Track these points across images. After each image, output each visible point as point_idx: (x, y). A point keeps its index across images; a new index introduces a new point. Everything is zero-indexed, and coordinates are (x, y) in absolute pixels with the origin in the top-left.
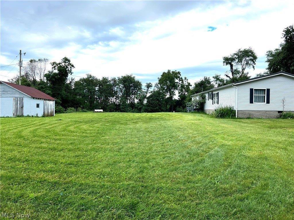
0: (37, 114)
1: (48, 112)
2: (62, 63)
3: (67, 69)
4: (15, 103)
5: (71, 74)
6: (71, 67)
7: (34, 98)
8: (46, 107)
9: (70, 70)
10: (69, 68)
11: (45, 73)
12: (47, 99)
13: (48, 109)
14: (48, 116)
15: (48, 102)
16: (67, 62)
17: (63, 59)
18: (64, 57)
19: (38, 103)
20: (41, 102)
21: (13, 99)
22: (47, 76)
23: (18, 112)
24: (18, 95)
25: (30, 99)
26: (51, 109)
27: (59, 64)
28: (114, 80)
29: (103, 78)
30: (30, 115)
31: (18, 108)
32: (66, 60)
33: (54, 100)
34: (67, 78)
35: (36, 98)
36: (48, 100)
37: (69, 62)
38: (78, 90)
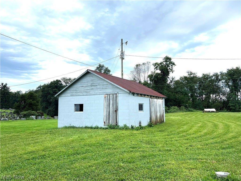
0: (140, 123)
1: (157, 117)
2: (163, 62)
3: (168, 68)
4: (106, 104)
5: (173, 72)
6: (172, 66)
7: (133, 94)
8: (153, 110)
9: (171, 68)
10: (170, 66)
11: (148, 75)
12: (153, 96)
13: (156, 113)
14: (156, 123)
15: (155, 100)
16: (168, 60)
17: (165, 58)
18: (165, 57)
19: (141, 102)
20: (145, 101)
21: (103, 96)
22: (150, 77)
23: (111, 118)
24: (110, 91)
25: (127, 95)
26: (160, 112)
27: (161, 63)
28: (216, 75)
29: (203, 74)
30: (128, 125)
31: (111, 111)
32: (168, 59)
33: (163, 98)
34: (169, 76)
35: (138, 94)
36: (156, 97)
37: (170, 60)
38: (179, 88)
